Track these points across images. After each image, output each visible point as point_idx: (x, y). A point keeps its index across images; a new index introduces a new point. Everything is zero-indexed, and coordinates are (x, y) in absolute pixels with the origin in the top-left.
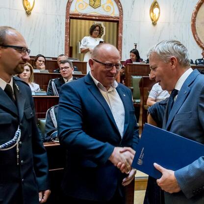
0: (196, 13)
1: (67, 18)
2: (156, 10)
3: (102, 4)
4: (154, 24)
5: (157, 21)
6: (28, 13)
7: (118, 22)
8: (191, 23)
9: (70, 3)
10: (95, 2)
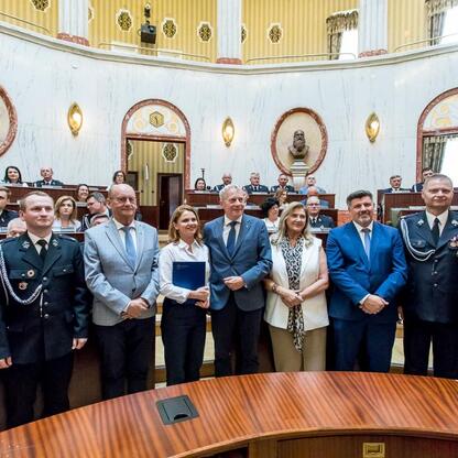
0: (276, 132)
1: (123, 139)
2: (229, 129)
3: (166, 120)
4: (228, 145)
5: (231, 141)
6: (75, 134)
7: (184, 142)
8: (270, 143)
9: (125, 121)
10: (156, 120)
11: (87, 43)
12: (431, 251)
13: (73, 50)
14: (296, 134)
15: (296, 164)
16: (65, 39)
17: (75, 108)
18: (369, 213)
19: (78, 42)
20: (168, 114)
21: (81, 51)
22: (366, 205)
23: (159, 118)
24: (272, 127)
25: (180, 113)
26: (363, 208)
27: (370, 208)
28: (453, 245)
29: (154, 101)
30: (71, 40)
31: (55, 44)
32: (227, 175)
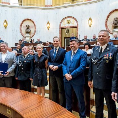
1: (60, 29)
3: (71, 22)
4: (90, 26)
5: (91, 25)
6: (48, 29)
7: (77, 27)
8: (105, 24)
9: (60, 24)
10: (68, 22)
11: (51, 6)
12: (97, 60)
13: (48, 9)
14: (115, 19)
15: (114, 29)
16: (46, 6)
17: (48, 23)
18: (74, 47)
19: (49, 6)
20: (72, 20)
21: (50, 8)
22: (73, 44)
23: (69, 21)
24: (106, 18)
25: (75, 19)
26: (72, 45)
27: (74, 45)
28: (105, 58)
29: (68, 17)
30: (48, 6)
31: (44, 8)
32: (85, 36)
